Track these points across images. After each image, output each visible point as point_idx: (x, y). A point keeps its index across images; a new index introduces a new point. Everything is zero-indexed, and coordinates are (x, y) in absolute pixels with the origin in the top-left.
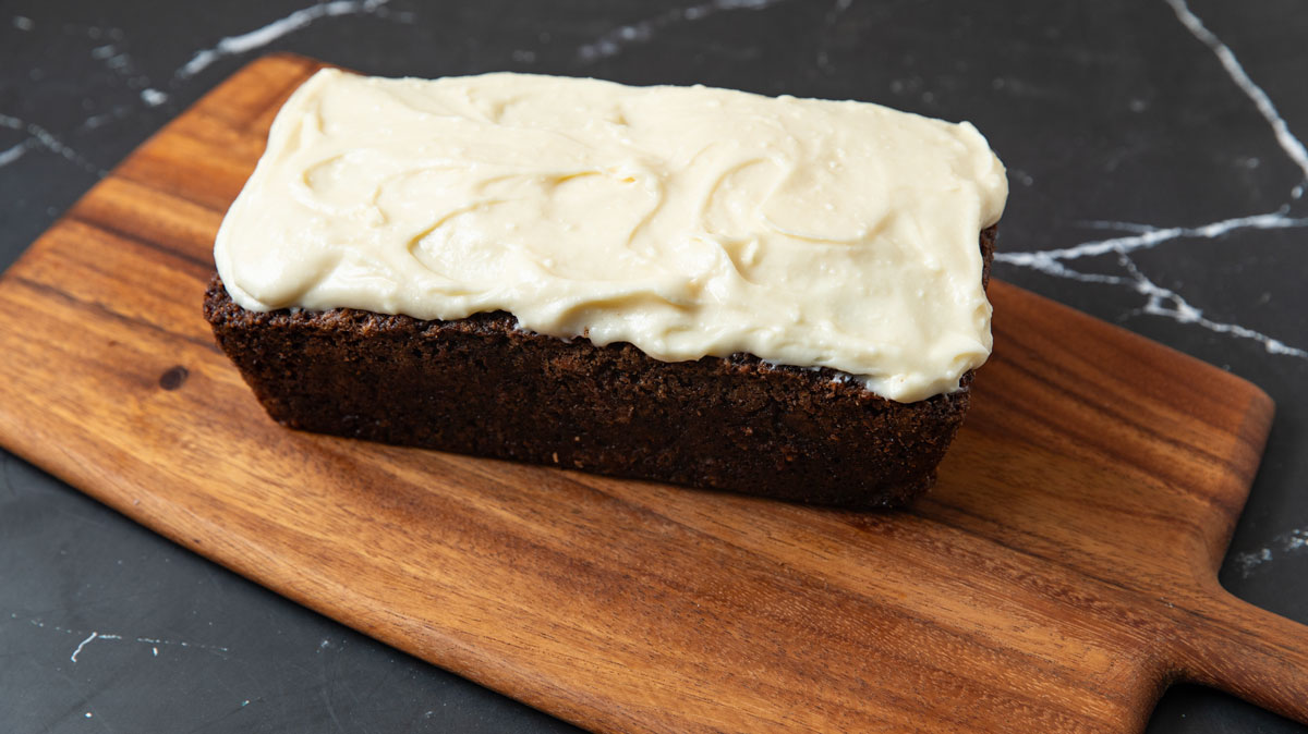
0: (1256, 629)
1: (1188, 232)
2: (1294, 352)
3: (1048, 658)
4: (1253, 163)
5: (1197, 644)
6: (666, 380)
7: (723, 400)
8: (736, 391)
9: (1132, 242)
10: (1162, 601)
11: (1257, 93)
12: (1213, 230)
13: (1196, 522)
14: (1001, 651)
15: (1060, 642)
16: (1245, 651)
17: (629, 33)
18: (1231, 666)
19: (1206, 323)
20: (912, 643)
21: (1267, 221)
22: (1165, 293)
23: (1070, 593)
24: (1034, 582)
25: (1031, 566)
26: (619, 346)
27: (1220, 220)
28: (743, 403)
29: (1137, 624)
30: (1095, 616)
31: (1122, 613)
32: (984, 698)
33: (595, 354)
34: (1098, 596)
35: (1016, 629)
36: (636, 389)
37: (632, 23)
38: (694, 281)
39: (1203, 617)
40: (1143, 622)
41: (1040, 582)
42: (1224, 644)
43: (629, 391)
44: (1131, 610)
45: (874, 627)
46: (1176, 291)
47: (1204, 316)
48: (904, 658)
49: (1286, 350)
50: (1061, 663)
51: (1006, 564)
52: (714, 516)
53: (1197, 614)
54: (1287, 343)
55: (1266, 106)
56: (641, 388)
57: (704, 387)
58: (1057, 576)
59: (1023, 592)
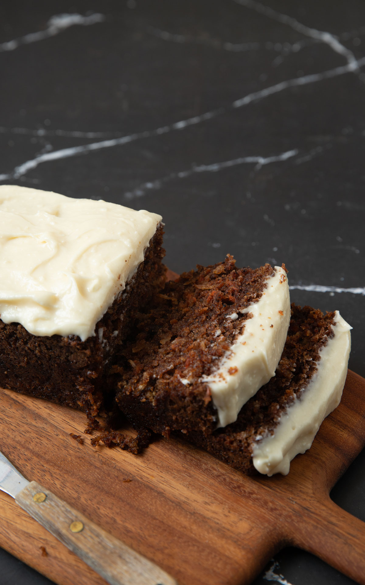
0: (337, 522)
3: (217, 521)
5: (302, 526)
6: (39, 345)
7: (67, 358)
8: (72, 355)
10: (290, 499)
13: (324, 459)
14: (194, 513)
15: (227, 514)
16: (327, 534)
17: (149, 185)
18: (317, 541)
20: (148, 503)
23: (242, 488)
24: (225, 479)
25: (226, 470)
26: (15, 325)
28: (76, 363)
29: (272, 510)
30: (251, 503)
31: (266, 503)
32: (176, 538)
33: (6, 327)
34: (256, 491)
35: (206, 503)
36: (26, 348)
37: (151, 180)
38: (57, 295)
39: (310, 511)
40: (276, 509)
41: (228, 479)
42: (316, 528)
43: (23, 349)
44: (271, 502)
45: (131, 491)
48: (141, 510)
50: (223, 525)
51: (213, 468)
53: (307, 509)
56: (29, 348)
57: (57, 352)
58: (238, 478)
59: (216, 484)
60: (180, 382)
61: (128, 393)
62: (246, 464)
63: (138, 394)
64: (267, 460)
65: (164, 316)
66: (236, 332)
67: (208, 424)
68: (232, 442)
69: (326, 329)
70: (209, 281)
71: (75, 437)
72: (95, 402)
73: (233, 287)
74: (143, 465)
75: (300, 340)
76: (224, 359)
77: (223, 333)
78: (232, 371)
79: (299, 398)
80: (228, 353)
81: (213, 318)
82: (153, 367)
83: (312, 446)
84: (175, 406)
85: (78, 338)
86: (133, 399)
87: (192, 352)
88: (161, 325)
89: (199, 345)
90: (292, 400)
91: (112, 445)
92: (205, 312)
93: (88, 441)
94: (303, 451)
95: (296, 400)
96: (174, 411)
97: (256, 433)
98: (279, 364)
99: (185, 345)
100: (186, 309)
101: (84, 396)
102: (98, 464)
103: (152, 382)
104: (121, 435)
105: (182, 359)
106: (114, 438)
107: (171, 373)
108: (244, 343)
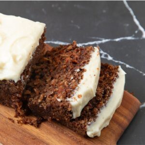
1: (112, 40)
2: (132, 67)
4: (128, 25)
7: (8, 89)
8: (11, 88)
9: (100, 42)
11: (130, 9)
12: (117, 40)
13: (114, 129)
19: (114, 60)
21: (129, 38)
22: (105, 53)
23: (81, 142)
24: (74, 138)
25: (74, 134)
27: (119, 37)
28: (12, 91)
46: (108, 53)
47: (113, 59)
49: (130, 67)
51: (68, 133)
52: (8, 112)
54: (130, 65)
55: (132, 12)
57: (4, 86)
58: (79, 138)
59: (70, 140)
60: (56, 100)
61: (34, 103)
62: (84, 133)
63: (38, 104)
64: (93, 132)
65: (46, 68)
66: (80, 78)
67: (68, 118)
68: (78, 125)
69: (115, 74)
70: (66, 53)
71: (10, 119)
72: (20, 106)
73: (76, 56)
74: (40, 132)
75: (104, 79)
76: (75, 91)
77: (74, 78)
78: (79, 96)
79: (105, 105)
80: (77, 88)
81: (69, 70)
82: (44, 92)
83: (109, 124)
84: (55, 110)
85: (14, 81)
86: (36, 106)
87: (61, 86)
88: (46, 72)
89: (64, 83)
90: (103, 106)
91: (26, 123)
92: (65, 68)
93: (16, 122)
94: (106, 126)
95: (104, 106)
96: (54, 112)
97: (88, 121)
98: (97, 90)
99: (58, 83)
100: (56, 65)
101: (14, 103)
102: (21, 131)
103: (44, 99)
104: (30, 119)
105: (57, 89)
106: (27, 120)
107: (52, 95)
108: (84, 84)
